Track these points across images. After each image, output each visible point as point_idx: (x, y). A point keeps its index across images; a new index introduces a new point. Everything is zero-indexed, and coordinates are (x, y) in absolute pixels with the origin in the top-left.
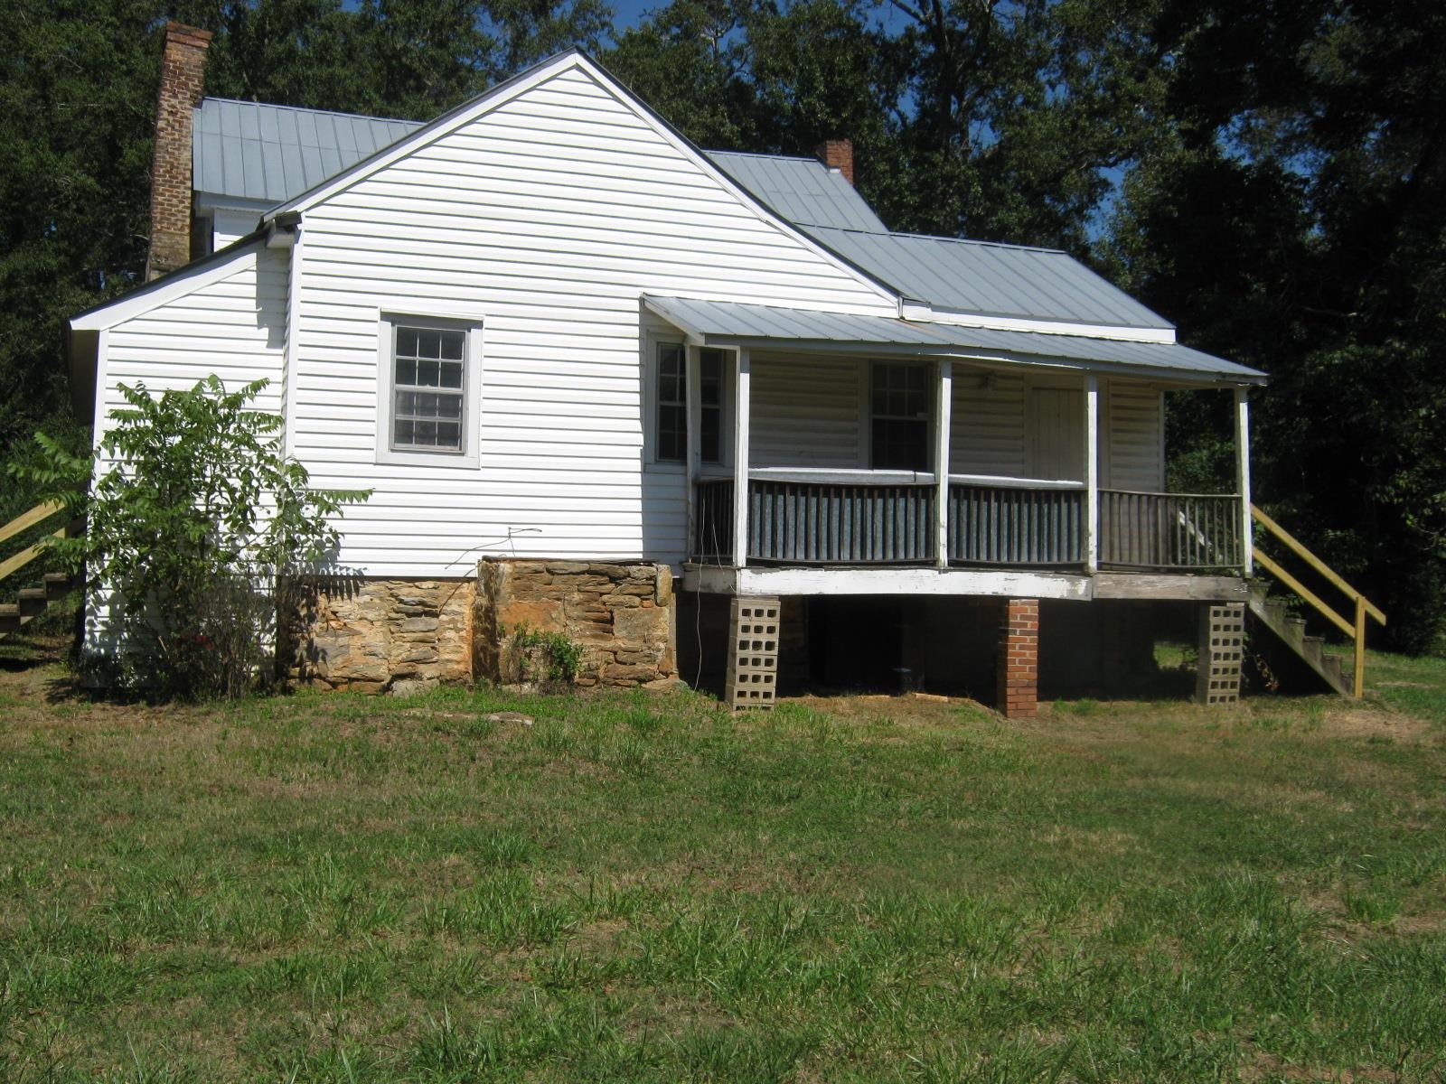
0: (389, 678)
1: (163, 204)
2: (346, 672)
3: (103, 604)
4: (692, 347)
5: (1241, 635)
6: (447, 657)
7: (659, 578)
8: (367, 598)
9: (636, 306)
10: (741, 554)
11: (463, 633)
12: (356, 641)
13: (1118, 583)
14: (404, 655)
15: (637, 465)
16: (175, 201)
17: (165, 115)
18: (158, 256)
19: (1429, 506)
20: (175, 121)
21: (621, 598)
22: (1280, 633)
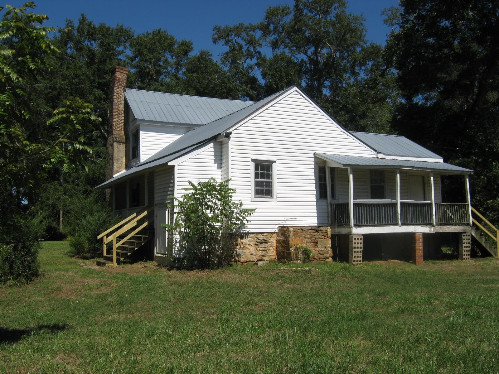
0: (256, 261)
1: (115, 121)
2: (246, 260)
3: (177, 243)
4: (328, 167)
5: (470, 241)
6: (270, 254)
7: (328, 231)
8: (250, 239)
9: (313, 156)
10: (352, 223)
11: (274, 248)
12: (248, 251)
13: (441, 228)
14: (260, 254)
15: (315, 200)
16: (119, 120)
17: (116, 94)
18: (116, 138)
19: (486, 205)
20: (118, 96)
21: (319, 236)
22: (479, 240)
